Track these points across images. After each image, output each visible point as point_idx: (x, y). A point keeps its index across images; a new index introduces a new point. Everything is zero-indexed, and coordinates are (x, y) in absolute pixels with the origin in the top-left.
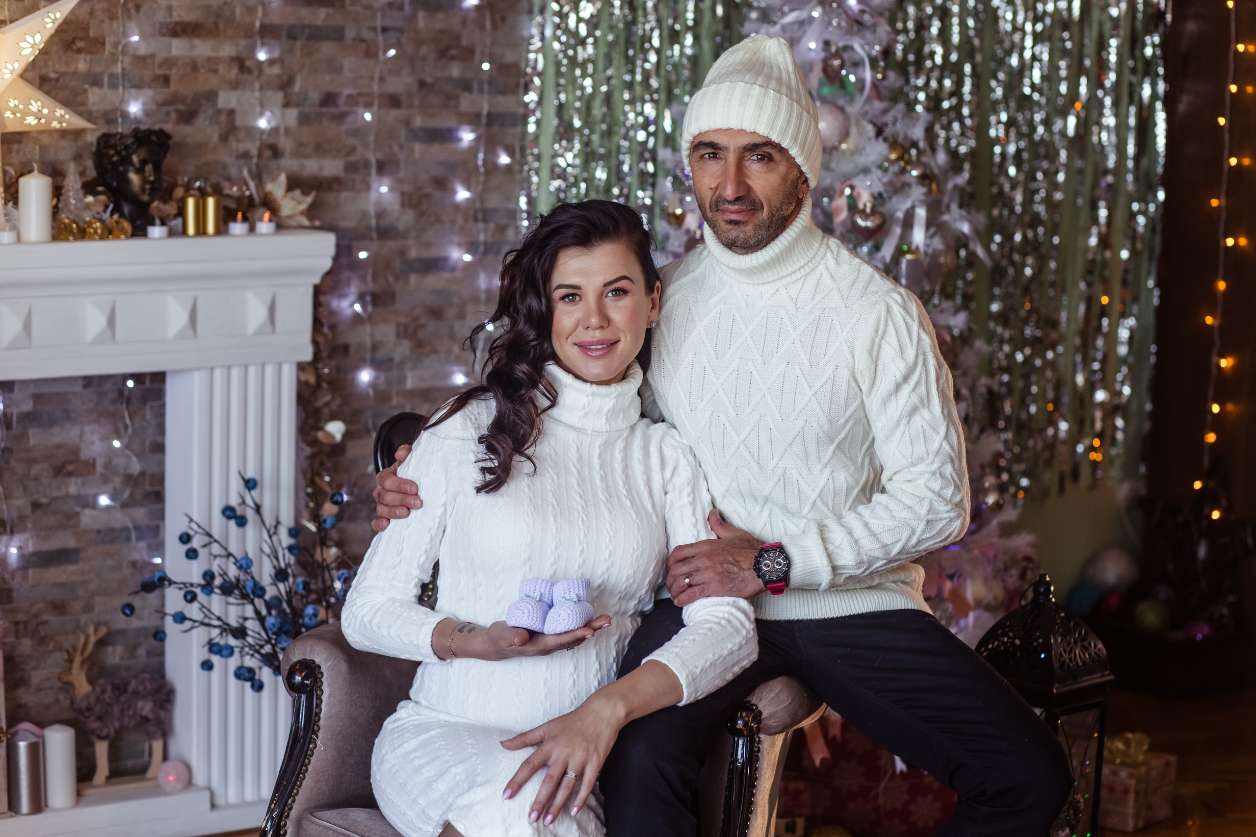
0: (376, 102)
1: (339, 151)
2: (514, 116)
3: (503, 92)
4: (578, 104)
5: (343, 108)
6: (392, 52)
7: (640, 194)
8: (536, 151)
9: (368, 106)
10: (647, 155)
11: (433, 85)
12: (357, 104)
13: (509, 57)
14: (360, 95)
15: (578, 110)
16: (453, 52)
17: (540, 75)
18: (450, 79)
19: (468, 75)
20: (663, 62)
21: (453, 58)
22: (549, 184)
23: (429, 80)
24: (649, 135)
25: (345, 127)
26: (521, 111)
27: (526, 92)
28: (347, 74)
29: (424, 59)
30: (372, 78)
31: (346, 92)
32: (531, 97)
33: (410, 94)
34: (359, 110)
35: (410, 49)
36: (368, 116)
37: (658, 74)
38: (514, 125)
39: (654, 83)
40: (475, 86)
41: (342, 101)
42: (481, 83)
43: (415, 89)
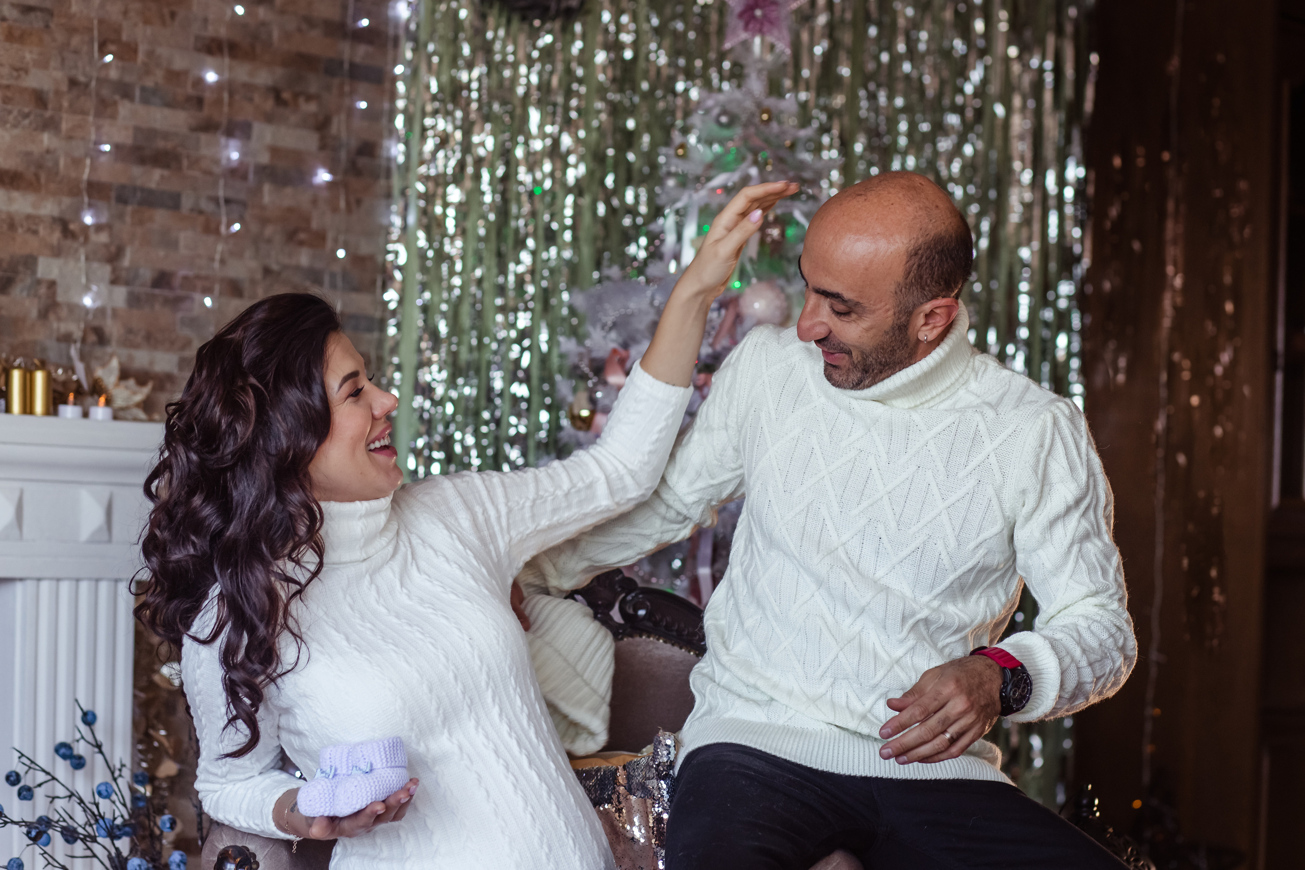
0: (217, 288)
1: (172, 343)
2: (370, 319)
3: (357, 289)
4: (444, 307)
5: (179, 292)
6: (237, 227)
7: (513, 420)
8: (396, 360)
9: (207, 291)
10: (521, 374)
11: (279, 274)
12: (194, 289)
13: (365, 249)
14: (198, 277)
15: (444, 315)
16: (302, 236)
17: (400, 268)
18: (298, 268)
19: (319, 265)
20: (539, 266)
21: (301, 243)
22: (413, 400)
23: (275, 267)
24: (523, 350)
25: (180, 315)
26: (378, 314)
27: (384, 289)
28: (183, 251)
29: (269, 241)
30: (212, 259)
31: (182, 272)
32: (391, 296)
33: (253, 282)
34: (197, 296)
35: (254, 228)
36: (208, 301)
37: (533, 282)
38: (370, 330)
39: (531, 289)
40: (327, 279)
41: (177, 282)
42: (333, 276)
43: (259, 276)
